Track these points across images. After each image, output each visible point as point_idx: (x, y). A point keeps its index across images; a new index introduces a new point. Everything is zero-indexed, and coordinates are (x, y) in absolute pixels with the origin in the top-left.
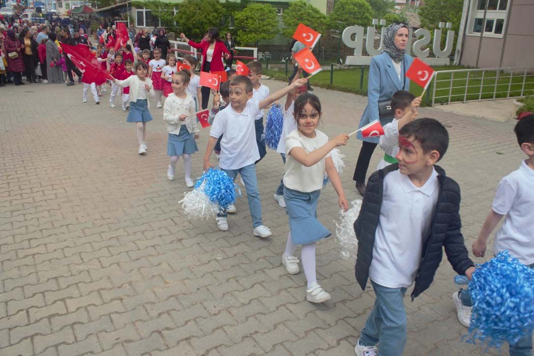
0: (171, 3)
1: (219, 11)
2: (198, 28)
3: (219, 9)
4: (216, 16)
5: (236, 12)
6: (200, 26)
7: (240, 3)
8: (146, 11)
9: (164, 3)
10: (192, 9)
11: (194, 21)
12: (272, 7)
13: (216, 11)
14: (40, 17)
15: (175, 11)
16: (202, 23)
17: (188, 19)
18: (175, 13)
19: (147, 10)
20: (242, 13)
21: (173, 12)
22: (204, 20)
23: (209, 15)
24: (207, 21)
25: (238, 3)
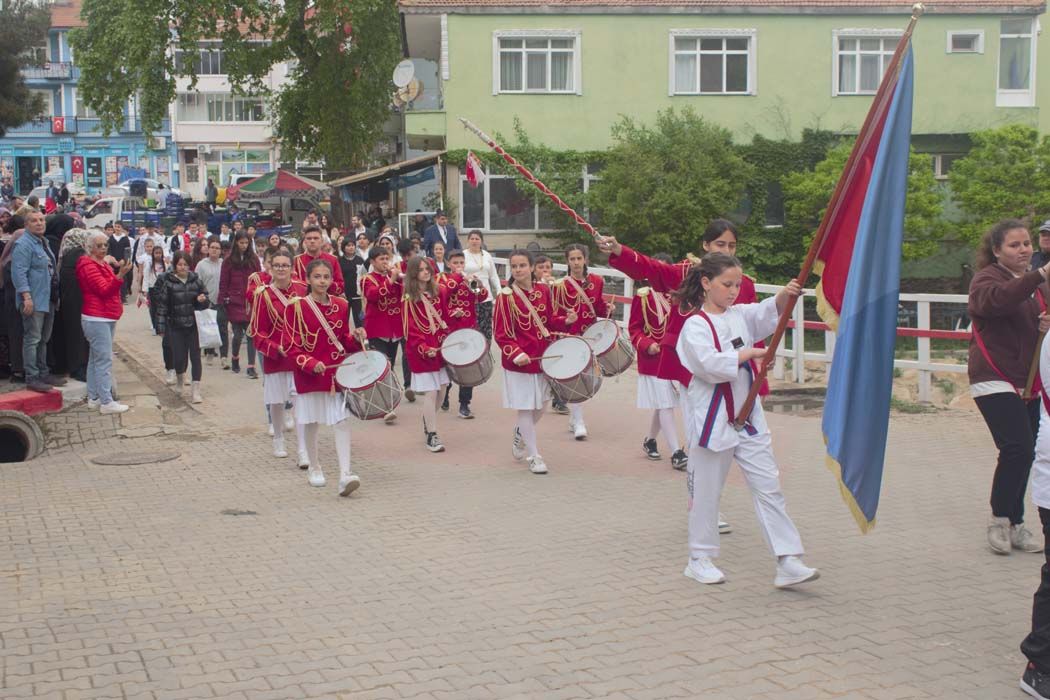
0: (574, 152)
1: (734, 173)
2: (665, 229)
3: (733, 166)
4: (727, 188)
5: (794, 175)
6: (673, 222)
7: (801, 145)
8: (492, 181)
9: (553, 154)
10: (650, 168)
11: (656, 206)
12: (916, 153)
13: (725, 172)
14: (146, 209)
15: (587, 177)
16: (680, 216)
17: (636, 200)
18: (586, 185)
19: (494, 176)
20: (820, 176)
21: (581, 181)
22: (689, 204)
23: (704, 187)
24: (699, 207)
25: (794, 145)
